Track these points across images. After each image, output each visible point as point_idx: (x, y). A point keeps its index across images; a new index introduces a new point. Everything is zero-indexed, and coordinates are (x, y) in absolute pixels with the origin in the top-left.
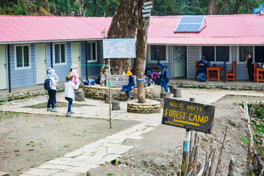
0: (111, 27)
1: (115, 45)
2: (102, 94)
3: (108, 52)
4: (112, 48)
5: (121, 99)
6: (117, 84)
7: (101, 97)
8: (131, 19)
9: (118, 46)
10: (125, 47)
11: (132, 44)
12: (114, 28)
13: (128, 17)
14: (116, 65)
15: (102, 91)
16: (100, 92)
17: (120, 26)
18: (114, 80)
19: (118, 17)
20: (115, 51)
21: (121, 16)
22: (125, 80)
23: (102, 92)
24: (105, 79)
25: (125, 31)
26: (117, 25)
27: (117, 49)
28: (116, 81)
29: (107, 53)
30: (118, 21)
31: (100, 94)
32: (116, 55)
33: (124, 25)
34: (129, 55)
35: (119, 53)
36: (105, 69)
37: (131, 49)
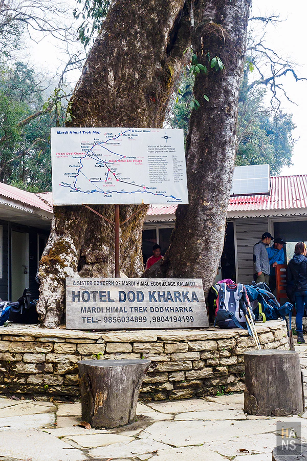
0: (84, 86)
1: (103, 151)
2: (55, 364)
3: (70, 181)
4: (89, 163)
5: (157, 391)
6: (116, 314)
7: (49, 380)
8: (158, 66)
9: (113, 157)
10: (146, 162)
11: (173, 150)
12: (96, 89)
13: (147, 57)
14: (102, 241)
15: (52, 352)
16: (42, 358)
17: (118, 86)
18: (101, 296)
19: (112, 53)
20: (104, 178)
21: (120, 49)
22: (147, 298)
23: (51, 357)
24: (58, 295)
25: (138, 108)
26: (104, 78)
27: (112, 166)
28: (111, 301)
29: (68, 185)
30: (110, 64)
31: (40, 365)
32: (108, 194)
33: (132, 83)
34: (160, 193)
35: (119, 186)
36: (58, 253)
37: (170, 167)
